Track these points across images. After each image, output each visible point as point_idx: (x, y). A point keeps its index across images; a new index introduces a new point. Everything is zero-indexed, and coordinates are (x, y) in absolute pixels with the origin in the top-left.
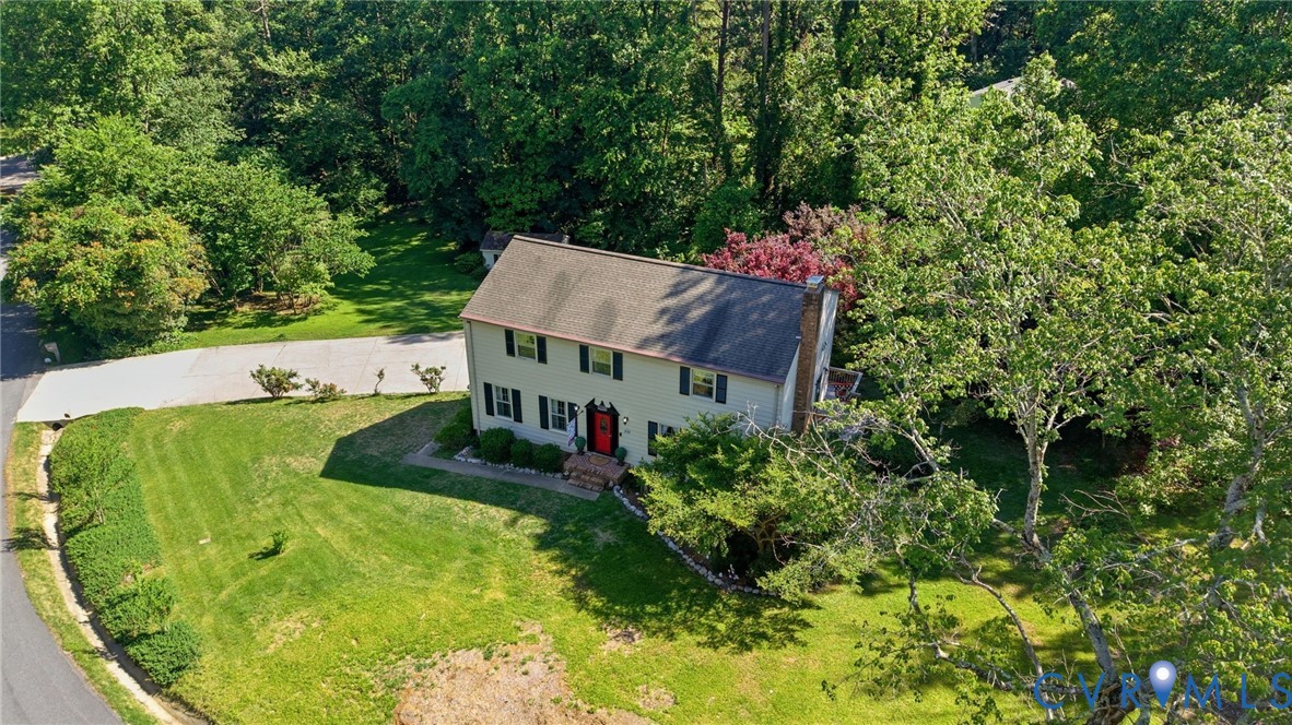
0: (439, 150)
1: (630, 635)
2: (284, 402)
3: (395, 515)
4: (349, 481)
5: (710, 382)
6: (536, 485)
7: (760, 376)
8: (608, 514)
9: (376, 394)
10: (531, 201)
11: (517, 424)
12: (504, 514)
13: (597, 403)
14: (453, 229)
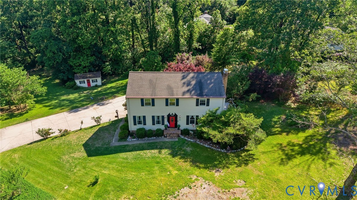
0: (56, 51)
1: (218, 170)
2: (50, 139)
3: (125, 161)
4: (100, 156)
5: (205, 101)
6: (159, 141)
7: (219, 97)
8: (184, 143)
9: (81, 129)
10: (87, 63)
11: (145, 126)
12: (156, 151)
13: (171, 114)
14: (63, 75)
